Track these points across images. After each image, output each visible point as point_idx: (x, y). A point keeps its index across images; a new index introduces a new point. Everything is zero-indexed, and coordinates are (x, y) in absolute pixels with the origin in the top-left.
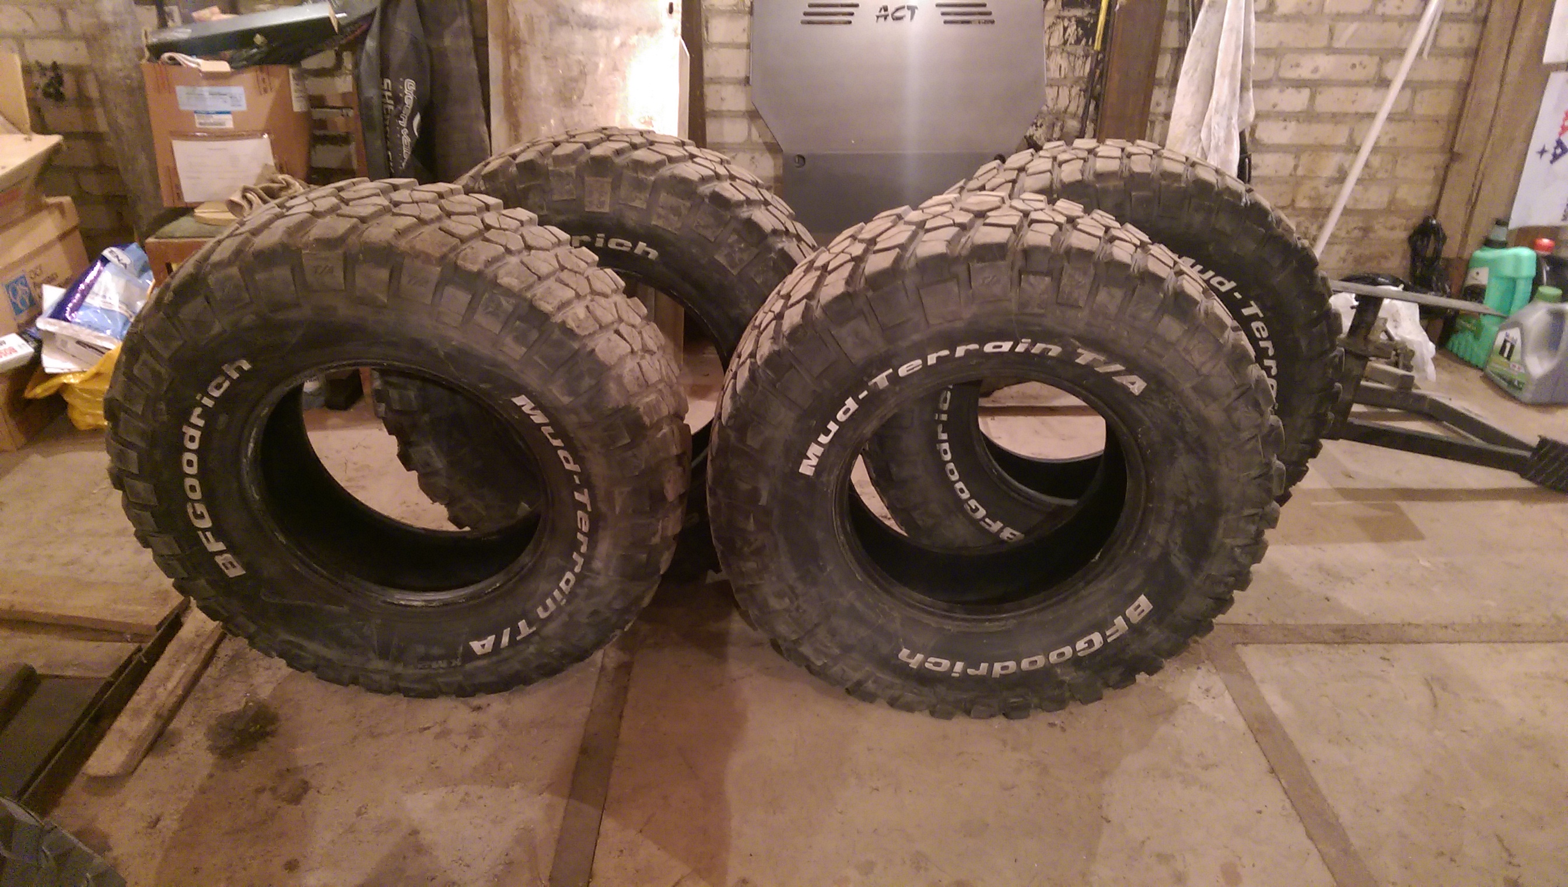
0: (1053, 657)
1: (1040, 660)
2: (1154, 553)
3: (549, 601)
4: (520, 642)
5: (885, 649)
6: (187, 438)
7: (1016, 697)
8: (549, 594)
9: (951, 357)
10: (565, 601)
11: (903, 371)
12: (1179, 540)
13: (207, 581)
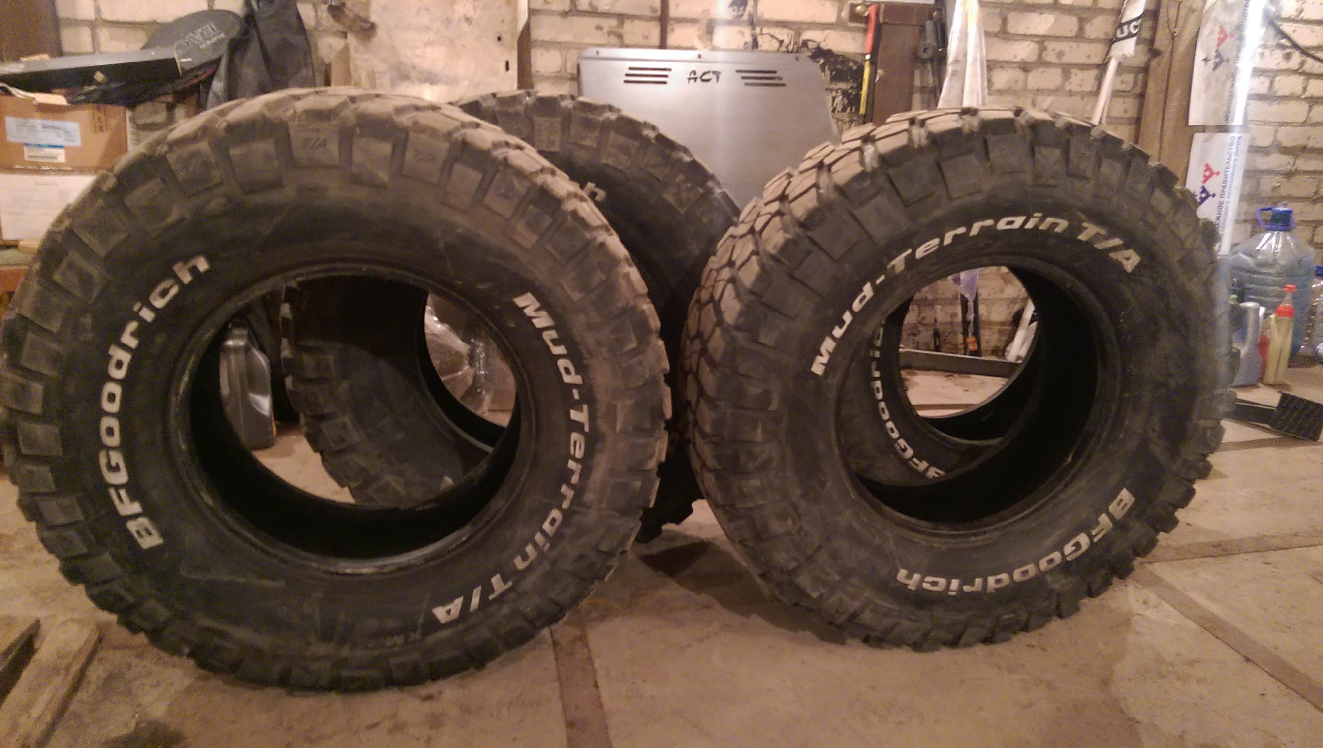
0: (1043, 565)
1: (1031, 569)
2: (1132, 444)
3: (529, 549)
4: (495, 600)
5: (884, 572)
6: (113, 362)
7: (1008, 613)
8: (531, 540)
9: (964, 236)
10: (548, 545)
11: (920, 253)
12: (1157, 427)
13: (113, 555)
